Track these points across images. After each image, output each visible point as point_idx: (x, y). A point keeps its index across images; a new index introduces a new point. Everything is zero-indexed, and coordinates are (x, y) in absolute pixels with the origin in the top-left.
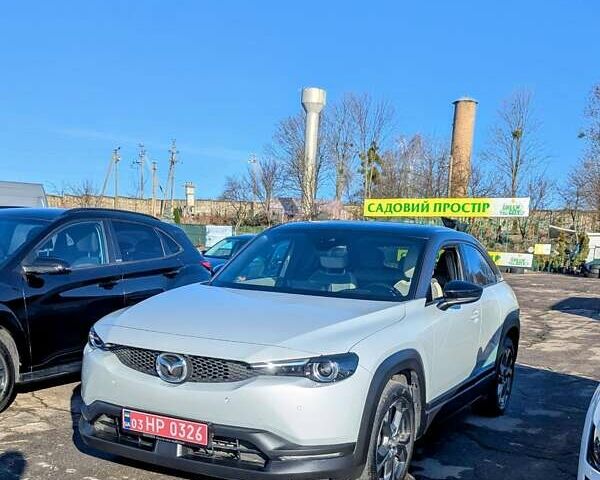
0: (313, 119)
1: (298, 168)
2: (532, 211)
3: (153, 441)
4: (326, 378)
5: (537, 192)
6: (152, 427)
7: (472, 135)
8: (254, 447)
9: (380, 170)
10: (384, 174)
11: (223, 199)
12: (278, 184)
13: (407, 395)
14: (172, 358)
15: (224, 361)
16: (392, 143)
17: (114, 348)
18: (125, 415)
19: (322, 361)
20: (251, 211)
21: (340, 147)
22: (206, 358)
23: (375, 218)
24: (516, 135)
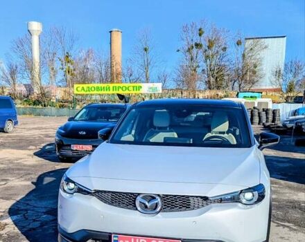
5: (163, 80)
9: (72, 68)
10: (74, 70)
15: (188, 197)
17: (99, 194)
18: (114, 239)
21: (50, 55)
24: (146, 50)
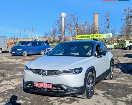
0: (63, 19)
1: (60, 30)
2: (113, 36)
3: (40, 88)
4: (76, 73)
5: (113, 32)
6: (40, 85)
7: (98, 21)
8: (62, 88)
9: (78, 29)
10: (79, 30)
11: (44, 37)
12: (56, 33)
13: (93, 76)
14: (44, 71)
15: (55, 71)
16: (81, 23)
17: (31, 69)
18: (34, 83)
19: (75, 69)
20: (51, 40)
21: (69, 25)
22: (51, 70)
23: (78, 40)
24: (108, 20)
